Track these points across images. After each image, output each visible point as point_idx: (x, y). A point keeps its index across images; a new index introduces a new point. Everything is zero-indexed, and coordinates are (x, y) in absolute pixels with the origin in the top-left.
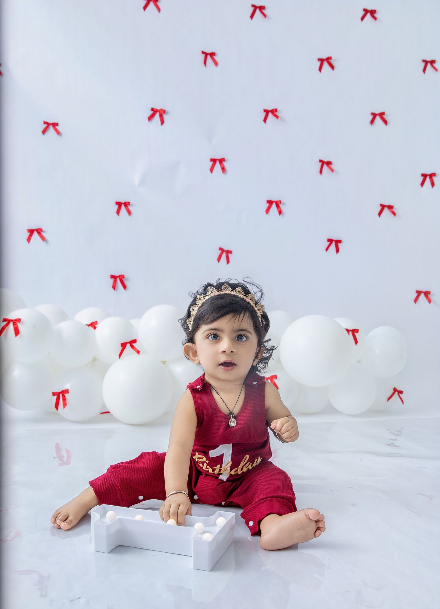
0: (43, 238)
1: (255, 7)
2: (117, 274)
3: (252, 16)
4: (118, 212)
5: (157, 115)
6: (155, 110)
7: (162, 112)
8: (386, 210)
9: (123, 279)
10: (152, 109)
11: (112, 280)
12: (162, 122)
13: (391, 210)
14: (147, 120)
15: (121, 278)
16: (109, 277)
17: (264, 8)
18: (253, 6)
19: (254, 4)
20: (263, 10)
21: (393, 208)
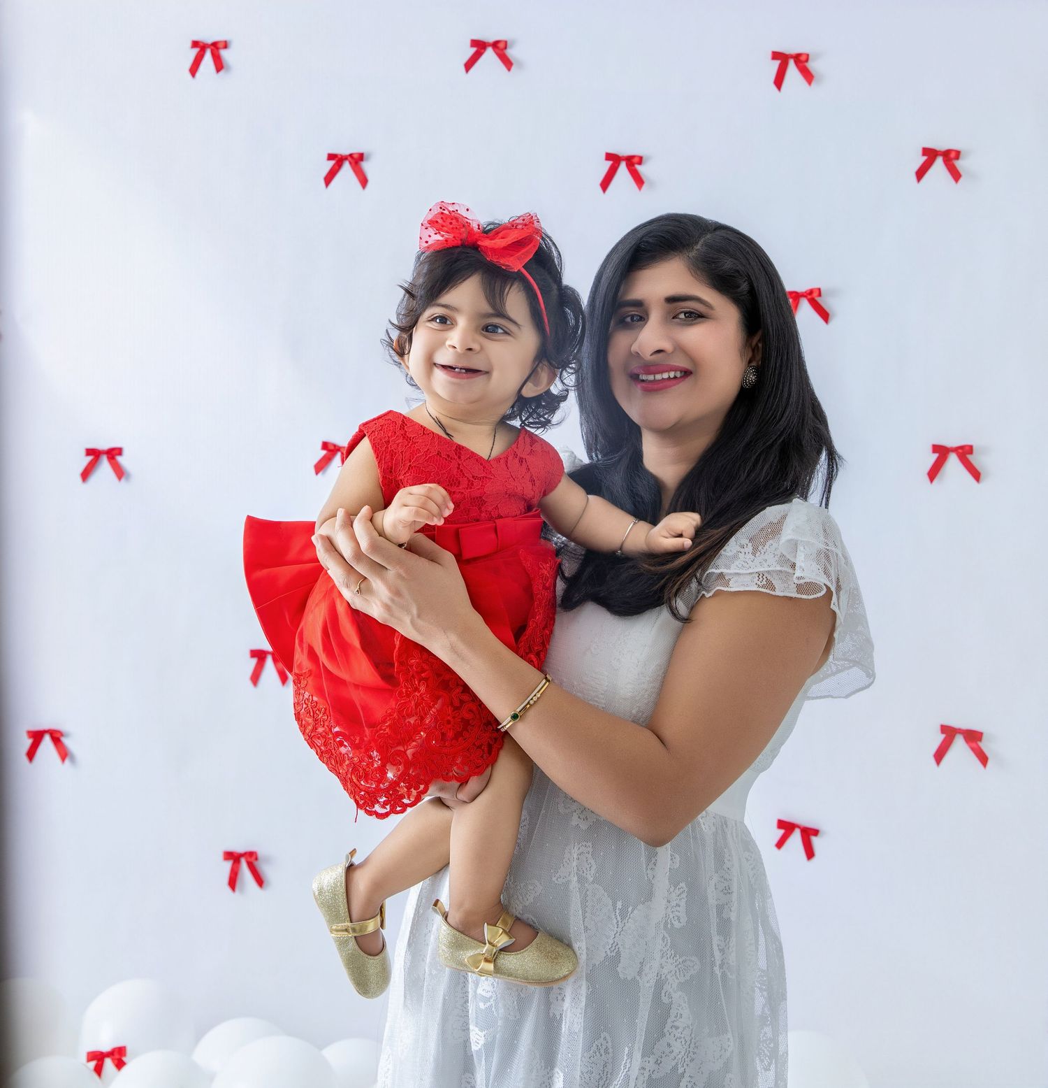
0: (64, 754)
1: (614, 159)
2: (239, 848)
3: (605, 185)
4: (255, 678)
5: (336, 459)
6: (332, 448)
8: (959, 743)
9: (256, 863)
10: (325, 446)
11: (228, 865)
13: (973, 745)
14: (313, 471)
15: (250, 860)
16: (221, 856)
17: (640, 160)
18: (609, 156)
19: (610, 151)
20: (638, 167)
21: (980, 741)
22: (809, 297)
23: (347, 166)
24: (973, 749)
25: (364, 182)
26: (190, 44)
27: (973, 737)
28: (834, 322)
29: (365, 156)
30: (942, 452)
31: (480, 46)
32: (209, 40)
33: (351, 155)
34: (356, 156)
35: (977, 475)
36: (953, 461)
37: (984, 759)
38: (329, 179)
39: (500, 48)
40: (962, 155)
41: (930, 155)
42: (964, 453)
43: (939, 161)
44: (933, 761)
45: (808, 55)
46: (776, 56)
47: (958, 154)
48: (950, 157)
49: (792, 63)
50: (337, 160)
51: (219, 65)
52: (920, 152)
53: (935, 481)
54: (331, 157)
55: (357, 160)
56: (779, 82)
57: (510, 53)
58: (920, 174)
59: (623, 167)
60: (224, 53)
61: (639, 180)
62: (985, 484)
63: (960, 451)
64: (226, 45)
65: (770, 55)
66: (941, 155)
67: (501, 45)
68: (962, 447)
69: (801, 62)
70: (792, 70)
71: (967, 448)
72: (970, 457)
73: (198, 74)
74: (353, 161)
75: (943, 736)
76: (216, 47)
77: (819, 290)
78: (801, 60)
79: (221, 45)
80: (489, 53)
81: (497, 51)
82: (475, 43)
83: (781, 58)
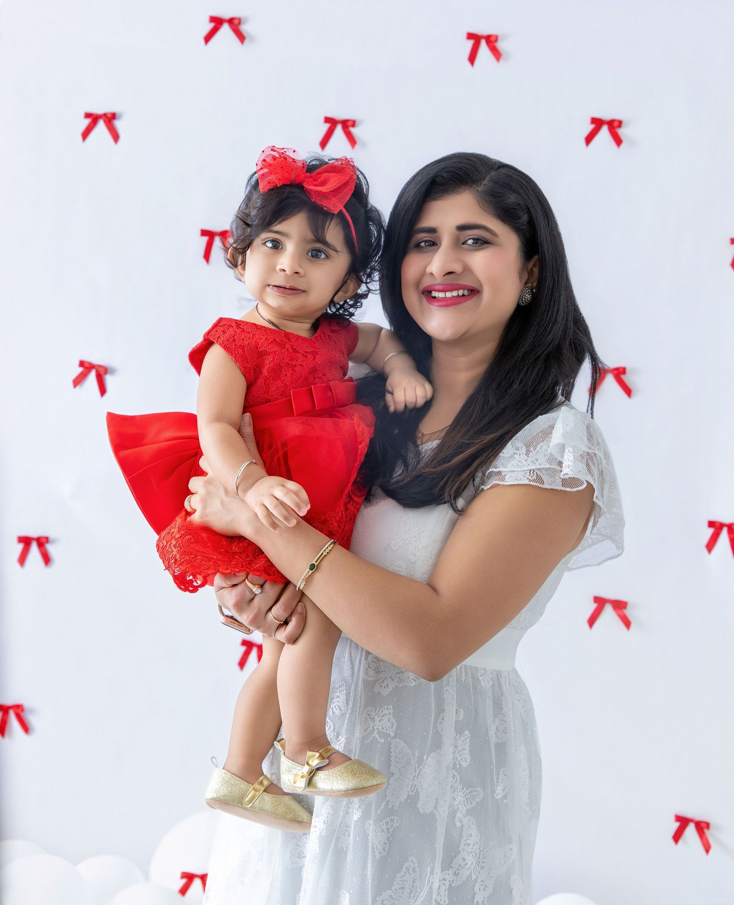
1: (332, 122)
3: (324, 144)
5: (92, 376)
6: (87, 365)
7: (102, 371)
8: (608, 611)
9: (22, 714)
10: (82, 364)
12: (103, 390)
13: (620, 612)
14: (71, 385)
17: (354, 124)
18: (327, 120)
19: (329, 115)
20: (352, 130)
21: (625, 608)
23: (101, 124)
24: (618, 614)
25: (116, 137)
27: (619, 606)
29: (117, 116)
31: (217, 22)
33: (105, 115)
34: (109, 115)
35: (628, 391)
37: (627, 623)
38: (86, 134)
39: (235, 24)
40: (623, 124)
41: (598, 123)
42: (619, 373)
43: (605, 130)
44: (587, 625)
45: (497, 37)
46: (470, 36)
47: (620, 123)
48: (614, 126)
49: (483, 42)
50: (93, 118)
52: (589, 120)
54: (88, 115)
55: (110, 119)
56: (472, 58)
57: (244, 29)
58: (589, 139)
59: (339, 130)
61: (352, 141)
62: (636, 398)
63: (616, 372)
65: (465, 36)
66: (606, 124)
67: (236, 22)
68: (617, 369)
69: (491, 42)
70: (483, 46)
71: (621, 370)
72: (623, 377)
74: (107, 120)
75: (595, 605)
78: (491, 41)
80: (226, 29)
81: (232, 26)
82: (213, 19)
83: (475, 38)
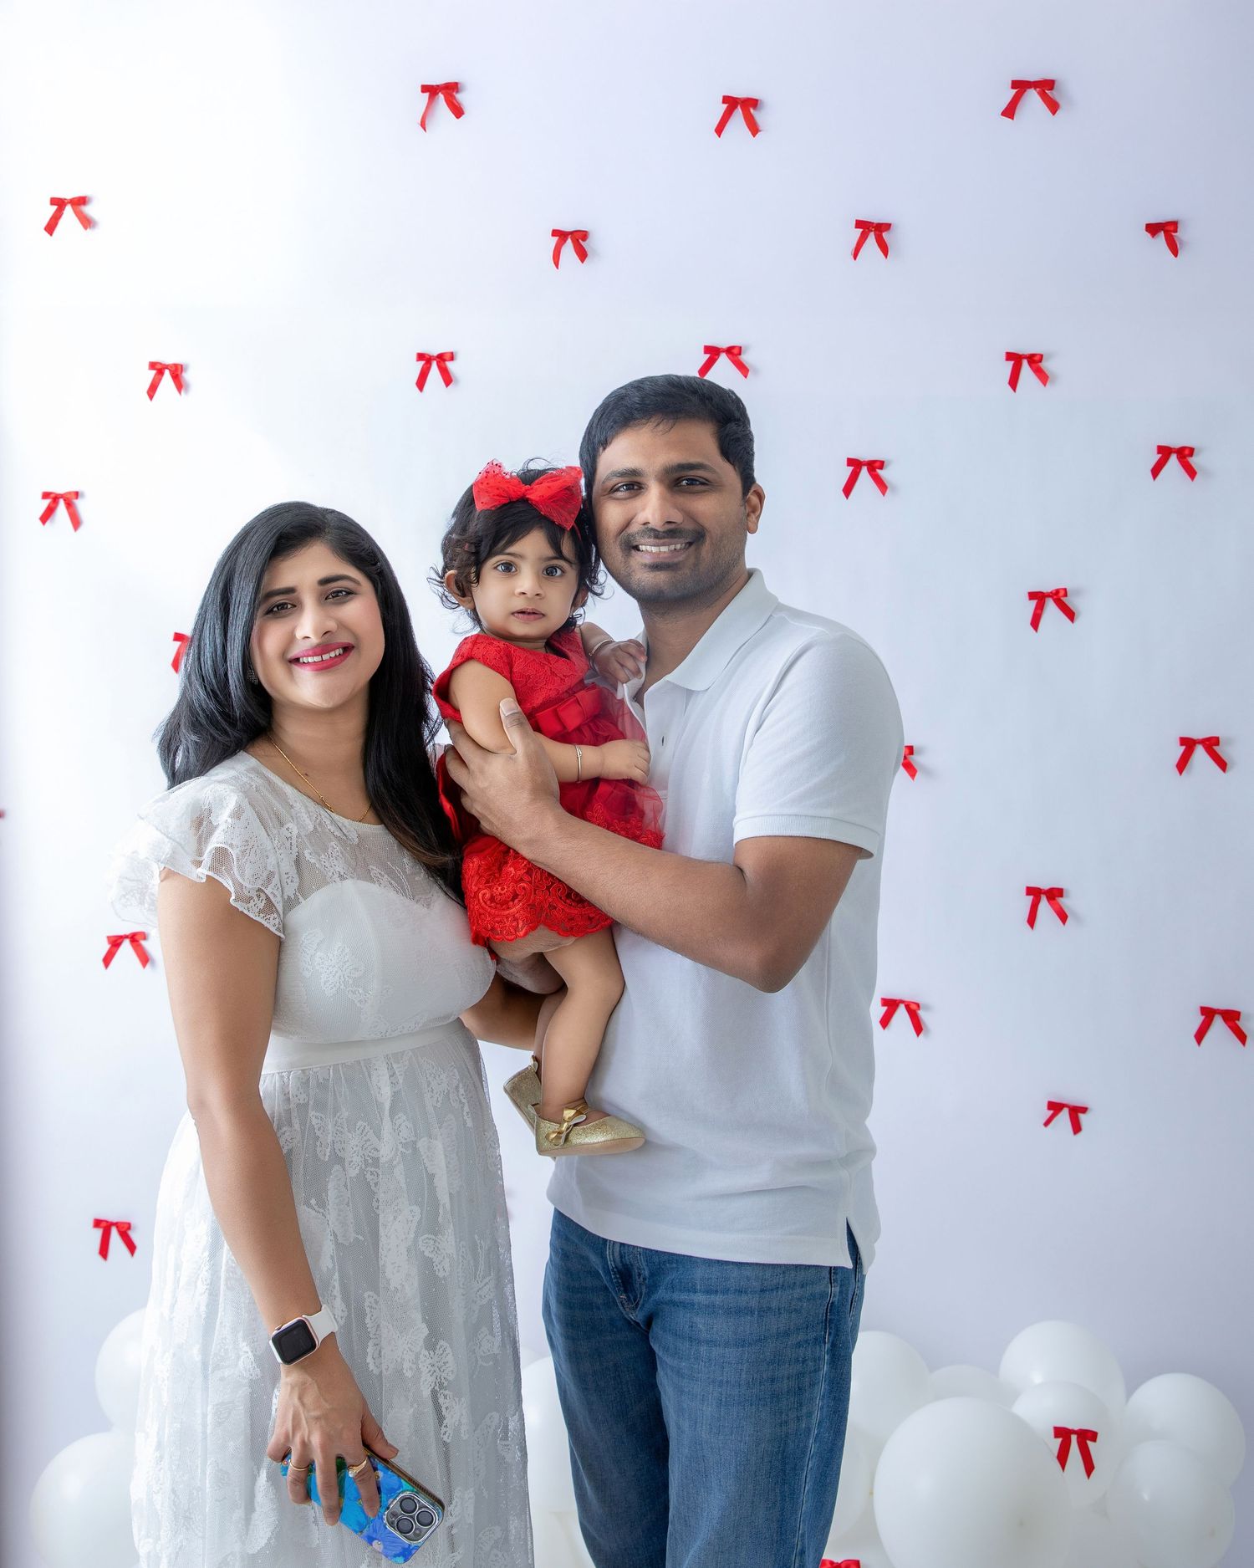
1: (855, 464)
3: (847, 490)
8: (1218, 1023)
13: (1232, 1024)
17: (881, 465)
18: (851, 462)
19: (852, 456)
20: (879, 471)
21: (1238, 1020)
22: (1055, 597)
24: (1230, 1027)
26: (415, 357)
27: (1231, 1018)
28: (1079, 621)
30: (1189, 744)
31: (713, 352)
32: (435, 353)
35: (1222, 765)
36: (1200, 752)
37: (1242, 1037)
39: (734, 353)
40: (1195, 452)
41: (1165, 452)
42: (1211, 744)
43: (1173, 459)
44: (1194, 1041)
45: (1042, 356)
46: (1010, 356)
47: (1191, 451)
48: (1184, 454)
49: (1025, 363)
51: (448, 379)
52: (1155, 450)
53: (1184, 773)
56: (1013, 382)
57: (745, 358)
58: (1156, 471)
59: (864, 471)
60: (450, 365)
61: (882, 485)
62: (1230, 773)
63: (1206, 742)
64: (452, 357)
65: (1004, 356)
66: (1175, 452)
67: (735, 351)
68: (1208, 739)
69: (1034, 362)
70: (1025, 367)
71: (1213, 740)
72: (1215, 748)
73: (426, 387)
75: (1202, 1018)
76: (442, 359)
77: (1065, 590)
78: (1035, 360)
79: (447, 357)
80: (724, 358)
81: (730, 356)
82: (708, 349)
83: (1015, 358)
